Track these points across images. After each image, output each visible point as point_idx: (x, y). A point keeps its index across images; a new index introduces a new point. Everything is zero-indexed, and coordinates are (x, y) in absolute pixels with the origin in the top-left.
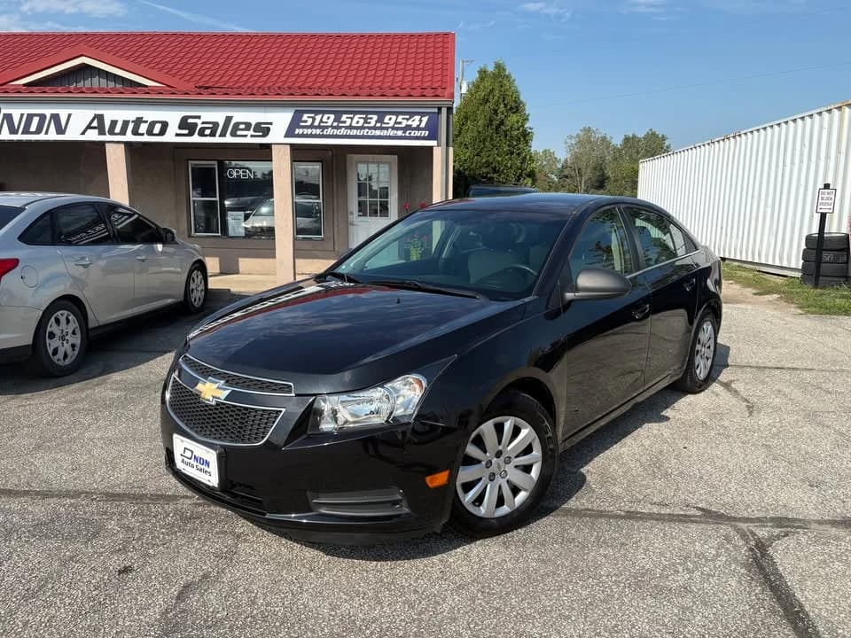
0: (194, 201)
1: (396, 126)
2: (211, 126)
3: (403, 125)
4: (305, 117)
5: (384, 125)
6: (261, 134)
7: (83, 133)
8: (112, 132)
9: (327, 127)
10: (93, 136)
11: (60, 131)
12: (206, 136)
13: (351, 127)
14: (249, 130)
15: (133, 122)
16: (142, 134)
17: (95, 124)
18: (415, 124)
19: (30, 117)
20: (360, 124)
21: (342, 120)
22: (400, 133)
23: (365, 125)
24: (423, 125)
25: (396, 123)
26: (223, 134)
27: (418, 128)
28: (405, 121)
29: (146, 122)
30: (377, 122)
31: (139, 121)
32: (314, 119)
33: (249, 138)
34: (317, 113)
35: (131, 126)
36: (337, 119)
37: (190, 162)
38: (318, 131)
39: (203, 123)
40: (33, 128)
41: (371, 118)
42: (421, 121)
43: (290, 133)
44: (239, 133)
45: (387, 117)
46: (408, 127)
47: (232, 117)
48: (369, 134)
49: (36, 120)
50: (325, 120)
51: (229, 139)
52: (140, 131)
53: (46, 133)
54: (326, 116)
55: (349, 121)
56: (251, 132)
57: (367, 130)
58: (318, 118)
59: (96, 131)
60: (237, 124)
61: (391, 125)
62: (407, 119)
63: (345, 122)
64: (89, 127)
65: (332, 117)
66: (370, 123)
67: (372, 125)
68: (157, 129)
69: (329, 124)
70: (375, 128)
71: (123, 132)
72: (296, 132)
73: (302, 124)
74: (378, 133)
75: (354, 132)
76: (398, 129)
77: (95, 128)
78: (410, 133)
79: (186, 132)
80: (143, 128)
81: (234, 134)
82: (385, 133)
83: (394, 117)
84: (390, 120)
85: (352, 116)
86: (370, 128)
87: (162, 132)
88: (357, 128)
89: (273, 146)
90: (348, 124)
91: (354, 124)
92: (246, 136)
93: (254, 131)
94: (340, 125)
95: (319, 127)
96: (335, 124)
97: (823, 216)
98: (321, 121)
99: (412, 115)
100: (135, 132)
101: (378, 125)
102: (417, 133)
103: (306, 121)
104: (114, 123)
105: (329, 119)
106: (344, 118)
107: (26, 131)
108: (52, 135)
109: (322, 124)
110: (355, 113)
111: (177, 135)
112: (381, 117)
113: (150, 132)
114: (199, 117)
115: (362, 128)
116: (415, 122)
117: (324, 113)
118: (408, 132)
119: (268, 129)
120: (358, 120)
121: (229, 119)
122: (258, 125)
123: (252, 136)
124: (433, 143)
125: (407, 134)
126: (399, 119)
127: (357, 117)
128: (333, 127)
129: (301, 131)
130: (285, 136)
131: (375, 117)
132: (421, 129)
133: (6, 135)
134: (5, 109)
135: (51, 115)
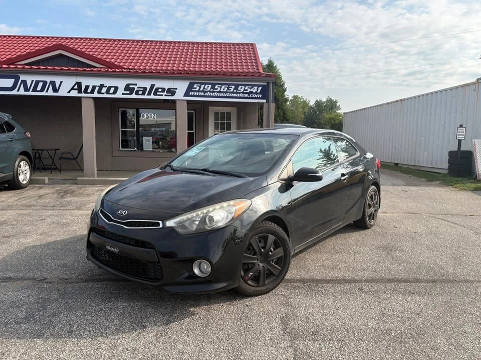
2: (142, 89)
3: (248, 91)
4: (195, 86)
5: (238, 91)
6: (170, 94)
7: (69, 92)
9: (207, 92)
10: (74, 93)
11: (55, 90)
12: (140, 95)
13: (220, 92)
15: (98, 86)
16: (103, 93)
17: (76, 87)
18: (254, 92)
19: (37, 82)
22: (246, 95)
23: (228, 91)
24: (259, 92)
25: (244, 90)
26: (149, 94)
27: (256, 93)
29: (106, 86)
30: (234, 89)
31: (102, 86)
32: (200, 87)
33: (164, 97)
34: (202, 84)
36: (213, 87)
37: (121, 109)
38: (202, 94)
39: (138, 88)
40: (39, 88)
41: (231, 87)
42: (258, 89)
43: (186, 94)
44: (158, 93)
45: (240, 87)
46: (251, 93)
47: (154, 85)
48: (230, 95)
49: (41, 84)
51: (152, 97)
53: (47, 91)
54: (207, 86)
55: (219, 88)
56: (165, 93)
57: (228, 94)
58: (203, 86)
59: (77, 91)
60: (157, 89)
61: (241, 91)
62: (251, 88)
63: (217, 89)
65: (210, 86)
66: (230, 90)
68: (112, 90)
69: (208, 90)
70: (233, 93)
71: (92, 92)
72: (190, 94)
73: (193, 90)
74: (235, 95)
75: (222, 94)
76: (245, 93)
77: (76, 89)
78: (252, 96)
79: (128, 92)
80: (104, 90)
81: (155, 94)
82: (238, 95)
83: (243, 87)
84: (241, 89)
85: (221, 86)
86: (230, 93)
87: (115, 92)
89: (177, 101)
90: (218, 90)
91: (222, 90)
92: (162, 95)
93: (167, 93)
94: (214, 90)
95: (202, 91)
96: (212, 90)
97: (460, 141)
98: (204, 88)
99: (253, 86)
100: (99, 92)
101: (235, 91)
102: (256, 96)
103: (196, 88)
104: (87, 87)
106: (216, 87)
107: (35, 90)
108: (51, 93)
109: (204, 90)
110: (222, 84)
111: (123, 94)
112: (236, 88)
113: (108, 92)
114: (136, 85)
115: (226, 92)
116: (255, 90)
117: (205, 84)
119: (175, 92)
121: (153, 86)
122: (169, 89)
123: (165, 95)
124: (264, 101)
125: (250, 96)
126: (246, 88)
127: (223, 86)
128: (210, 92)
129: (193, 93)
130: (184, 96)
131: (233, 87)
132: (258, 94)
133: (22, 92)
134: (22, 77)
135: (50, 81)
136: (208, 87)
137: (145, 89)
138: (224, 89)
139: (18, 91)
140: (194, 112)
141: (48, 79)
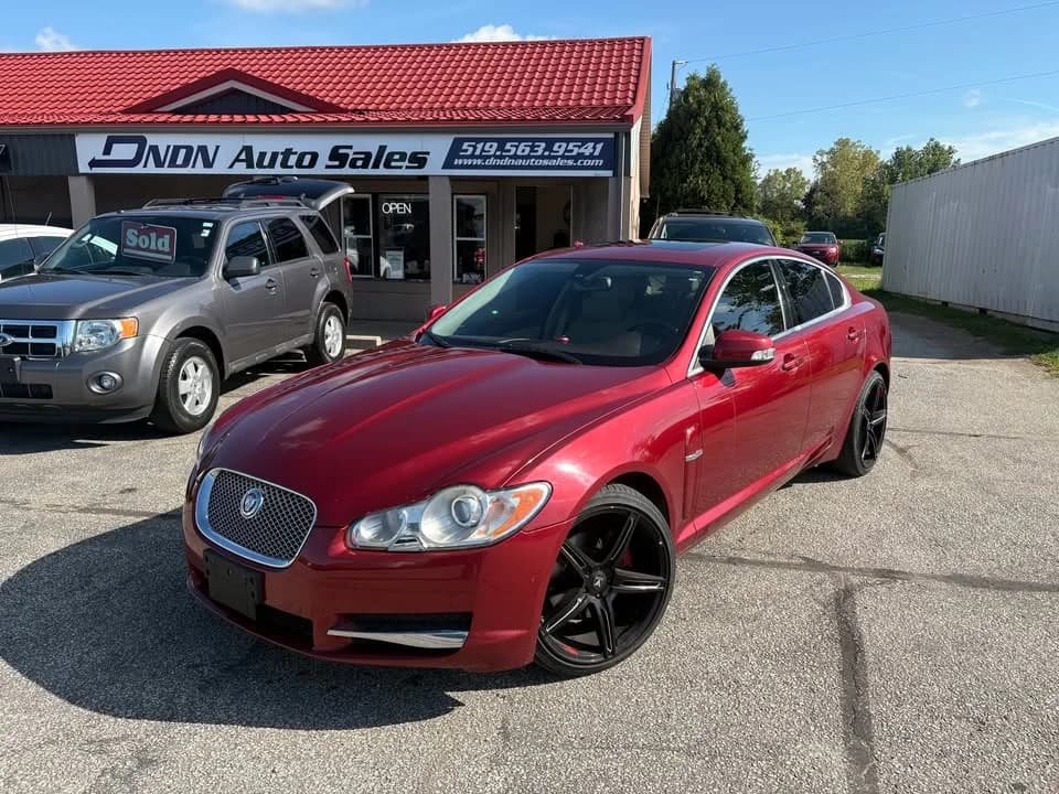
1: (566, 154)
2: (362, 156)
3: (574, 154)
4: (465, 146)
5: (552, 154)
7: (231, 167)
9: (489, 157)
10: (240, 169)
11: (208, 164)
12: (358, 167)
13: (515, 157)
14: (404, 161)
17: (243, 156)
18: (587, 154)
19: (177, 149)
20: (526, 153)
21: (506, 148)
22: (570, 162)
23: (531, 154)
24: (597, 153)
25: (566, 151)
26: (376, 166)
27: (591, 157)
28: (577, 148)
30: (545, 150)
32: (475, 148)
33: (404, 169)
34: (478, 141)
36: (501, 148)
38: (479, 162)
39: (355, 153)
40: (179, 161)
41: (539, 146)
42: (594, 148)
43: (448, 164)
44: (393, 164)
45: (557, 144)
46: (580, 156)
47: (385, 147)
48: (536, 164)
49: (182, 152)
50: (487, 148)
51: (382, 171)
53: (193, 167)
54: (488, 144)
55: (513, 149)
56: (406, 163)
57: (533, 160)
58: (480, 146)
59: (244, 164)
61: (561, 153)
62: (579, 147)
63: (509, 151)
64: (237, 160)
65: (495, 145)
66: (537, 151)
67: (539, 153)
69: (492, 153)
70: (542, 157)
71: (272, 165)
72: (456, 163)
73: (461, 154)
74: (546, 162)
75: (519, 162)
76: (568, 158)
77: (242, 161)
78: (582, 163)
81: (387, 166)
82: (554, 162)
83: (564, 145)
84: (560, 149)
85: (517, 144)
86: (537, 157)
87: (312, 164)
88: (522, 157)
89: (430, 179)
90: (512, 153)
91: (519, 153)
92: (401, 167)
93: (410, 162)
94: (504, 154)
95: (480, 157)
96: (498, 153)
98: (483, 150)
99: (584, 141)
100: (284, 165)
101: (546, 153)
102: (590, 163)
103: (466, 151)
104: (263, 155)
105: (492, 148)
106: (508, 146)
107: (173, 164)
108: (200, 169)
109: (483, 154)
110: (520, 141)
111: (328, 167)
112: (549, 147)
114: (351, 147)
115: (528, 157)
116: (588, 150)
117: (486, 141)
118: (580, 161)
120: (524, 149)
121: (382, 149)
124: (609, 173)
125: (579, 163)
126: (570, 147)
127: (523, 144)
128: (496, 157)
129: (460, 162)
130: (444, 168)
131: (543, 145)
132: (595, 158)
133: (152, 169)
134: (152, 140)
135: (199, 147)
136: (491, 146)
137: (368, 155)
138: (523, 151)
139: (145, 166)
140: (484, 197)
141: (195, 141)
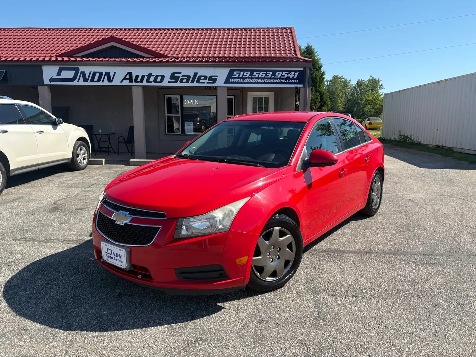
0: (167, 116)
1: (282, 77)
2: (186, 77)
3: (285, 77)
4: (235, 73)
5: (275, 77)
6: (212, 82)
7: (121, 82)
8: (136, 81)
9: (246, 78)
10: (126, 83)
11: (110, 80)
15: (147, 76)
16: (151, 82)
17: (128, 77)
18: (291, 77)
19: (95, 73)
20: (263, 77)
21: (254, 74)
22: (283, 81)
23: (266, 77)
24: (295, 77)
25: (282, 76)
26: (192, 82)
27: (293, 78)
28: (287, 75)
29: (154, 76)
30: (272, 75)
31: (150, 75)
32: (240, 74)
34: (241, 71)
35: (146, 78)
36: (252, 74)
37: (166, 96)
38: (241, 80)
39: (183, 76)
40: (96, 79)
41: (269, 73)
42: (294, 74)
43: (227, 81)
44: (201, 81)
45: (277, 73)
46: (288, 78)
47: (198, 73)
48: (268, 81)
49: (97, 75)
50: (245, 74)
51: (195, 84)
52: (150, 80)
53: (103, 82)
55: (257, 75)
56: (207, 81)
57: (266, 80)
58: (242, 73)
60: (200, 77)
61: (279, 77)
63: (255, 75)
64: (125, 78)
66: (268, 76)
67: (269, 77)
68: (159, 78)
69: (247, 76)
70: (271, 78)
71: (142, 81)
72: (230, 81)
73: (233, 77)
74: (272, 81)
75: (260, 81)
76: (282, 79)
77: (127, 79)
78: (289, 81)
79: (174, 80)
80: (152, 79)
81: (198, 82)
82: (276, 81)
83: (281, 73)
84: (279, 75)
85: (259, 72)
86: (268, 79)
87: (161, 81)
88: (261, 78)
89: (218, 88)
90: (257, 77)
91: (260, 76)
92: (204, 83)
93: (209, 80)
94: (253, 77)
95: (242, 78)
96: (250, 77)
98: (243, 75)
99: (290, 71)
100: (148, 81)
101: (273, 77)
102: (293, 81)
103: (235, 75)
104: (137, 76)
106: (255, 73)
107: (92, 80)
108: (106, 83)
109: (243, 77)
110: (261, 71)
111: (169, 82)
112: (274, 74)
113: (155, 81)
114: (180, 73)
115: (264, 78)
116: (291, 75)
117: (244, 71)
118: (288, 80)
119: (216, 79)
121: (196, 74)
122: (211, 77)
123: (207, 83)
124: (301, 86)
125: (287, 81)
126: (284, 74)
127: (262, 73)
129: (233, 80)
130: (225, 83)
131: (271, 73)
132: (295, 79)
133: (82, 83)
134: (82, 69)
135: (106, 73)
136: (247, 73)
137: (189, 77)
138: (262, 76)
139: (78, 81)
140: (233, 97)
